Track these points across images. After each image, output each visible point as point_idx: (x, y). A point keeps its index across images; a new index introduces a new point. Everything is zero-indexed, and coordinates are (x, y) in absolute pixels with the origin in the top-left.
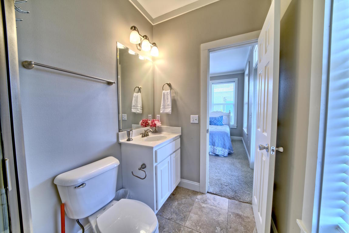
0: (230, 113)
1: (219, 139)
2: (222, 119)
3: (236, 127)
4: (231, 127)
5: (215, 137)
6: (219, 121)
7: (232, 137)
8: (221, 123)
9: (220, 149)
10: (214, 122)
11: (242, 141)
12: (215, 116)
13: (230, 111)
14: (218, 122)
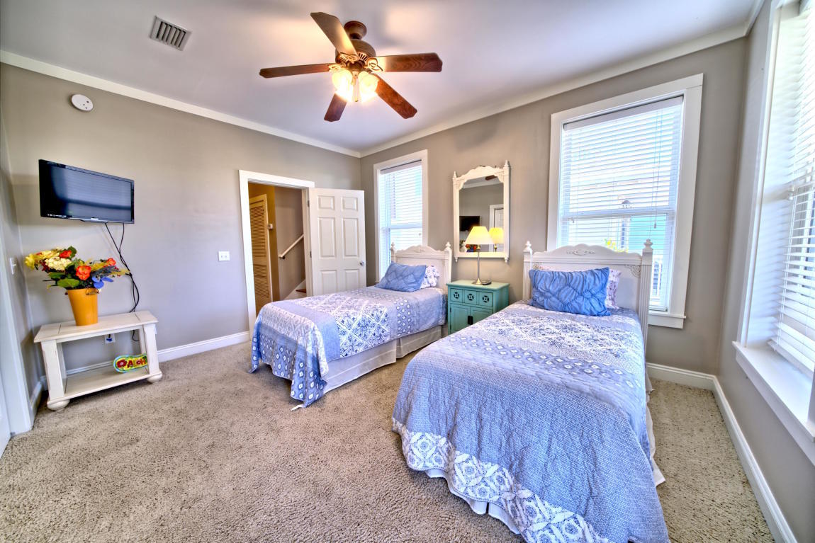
0: (648, 254)
1: (557, 448)
2: (604, 286)
3: (680, 325)
4: (652, 321)
5: (529, 422)
6: (588, 295)
7: (656, 367)
8: (596, 305)
9: (559, 518)
10: (563, 295)
11: (713, 394)
12: (566, 269)
13: (648, 244)
14: (580, 300)
